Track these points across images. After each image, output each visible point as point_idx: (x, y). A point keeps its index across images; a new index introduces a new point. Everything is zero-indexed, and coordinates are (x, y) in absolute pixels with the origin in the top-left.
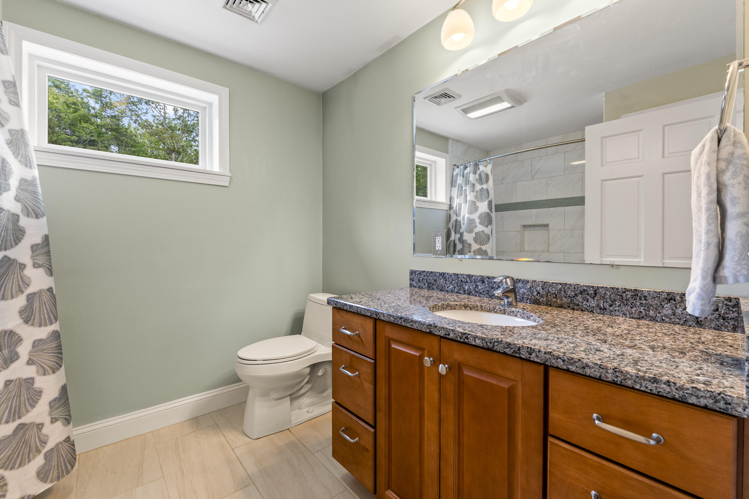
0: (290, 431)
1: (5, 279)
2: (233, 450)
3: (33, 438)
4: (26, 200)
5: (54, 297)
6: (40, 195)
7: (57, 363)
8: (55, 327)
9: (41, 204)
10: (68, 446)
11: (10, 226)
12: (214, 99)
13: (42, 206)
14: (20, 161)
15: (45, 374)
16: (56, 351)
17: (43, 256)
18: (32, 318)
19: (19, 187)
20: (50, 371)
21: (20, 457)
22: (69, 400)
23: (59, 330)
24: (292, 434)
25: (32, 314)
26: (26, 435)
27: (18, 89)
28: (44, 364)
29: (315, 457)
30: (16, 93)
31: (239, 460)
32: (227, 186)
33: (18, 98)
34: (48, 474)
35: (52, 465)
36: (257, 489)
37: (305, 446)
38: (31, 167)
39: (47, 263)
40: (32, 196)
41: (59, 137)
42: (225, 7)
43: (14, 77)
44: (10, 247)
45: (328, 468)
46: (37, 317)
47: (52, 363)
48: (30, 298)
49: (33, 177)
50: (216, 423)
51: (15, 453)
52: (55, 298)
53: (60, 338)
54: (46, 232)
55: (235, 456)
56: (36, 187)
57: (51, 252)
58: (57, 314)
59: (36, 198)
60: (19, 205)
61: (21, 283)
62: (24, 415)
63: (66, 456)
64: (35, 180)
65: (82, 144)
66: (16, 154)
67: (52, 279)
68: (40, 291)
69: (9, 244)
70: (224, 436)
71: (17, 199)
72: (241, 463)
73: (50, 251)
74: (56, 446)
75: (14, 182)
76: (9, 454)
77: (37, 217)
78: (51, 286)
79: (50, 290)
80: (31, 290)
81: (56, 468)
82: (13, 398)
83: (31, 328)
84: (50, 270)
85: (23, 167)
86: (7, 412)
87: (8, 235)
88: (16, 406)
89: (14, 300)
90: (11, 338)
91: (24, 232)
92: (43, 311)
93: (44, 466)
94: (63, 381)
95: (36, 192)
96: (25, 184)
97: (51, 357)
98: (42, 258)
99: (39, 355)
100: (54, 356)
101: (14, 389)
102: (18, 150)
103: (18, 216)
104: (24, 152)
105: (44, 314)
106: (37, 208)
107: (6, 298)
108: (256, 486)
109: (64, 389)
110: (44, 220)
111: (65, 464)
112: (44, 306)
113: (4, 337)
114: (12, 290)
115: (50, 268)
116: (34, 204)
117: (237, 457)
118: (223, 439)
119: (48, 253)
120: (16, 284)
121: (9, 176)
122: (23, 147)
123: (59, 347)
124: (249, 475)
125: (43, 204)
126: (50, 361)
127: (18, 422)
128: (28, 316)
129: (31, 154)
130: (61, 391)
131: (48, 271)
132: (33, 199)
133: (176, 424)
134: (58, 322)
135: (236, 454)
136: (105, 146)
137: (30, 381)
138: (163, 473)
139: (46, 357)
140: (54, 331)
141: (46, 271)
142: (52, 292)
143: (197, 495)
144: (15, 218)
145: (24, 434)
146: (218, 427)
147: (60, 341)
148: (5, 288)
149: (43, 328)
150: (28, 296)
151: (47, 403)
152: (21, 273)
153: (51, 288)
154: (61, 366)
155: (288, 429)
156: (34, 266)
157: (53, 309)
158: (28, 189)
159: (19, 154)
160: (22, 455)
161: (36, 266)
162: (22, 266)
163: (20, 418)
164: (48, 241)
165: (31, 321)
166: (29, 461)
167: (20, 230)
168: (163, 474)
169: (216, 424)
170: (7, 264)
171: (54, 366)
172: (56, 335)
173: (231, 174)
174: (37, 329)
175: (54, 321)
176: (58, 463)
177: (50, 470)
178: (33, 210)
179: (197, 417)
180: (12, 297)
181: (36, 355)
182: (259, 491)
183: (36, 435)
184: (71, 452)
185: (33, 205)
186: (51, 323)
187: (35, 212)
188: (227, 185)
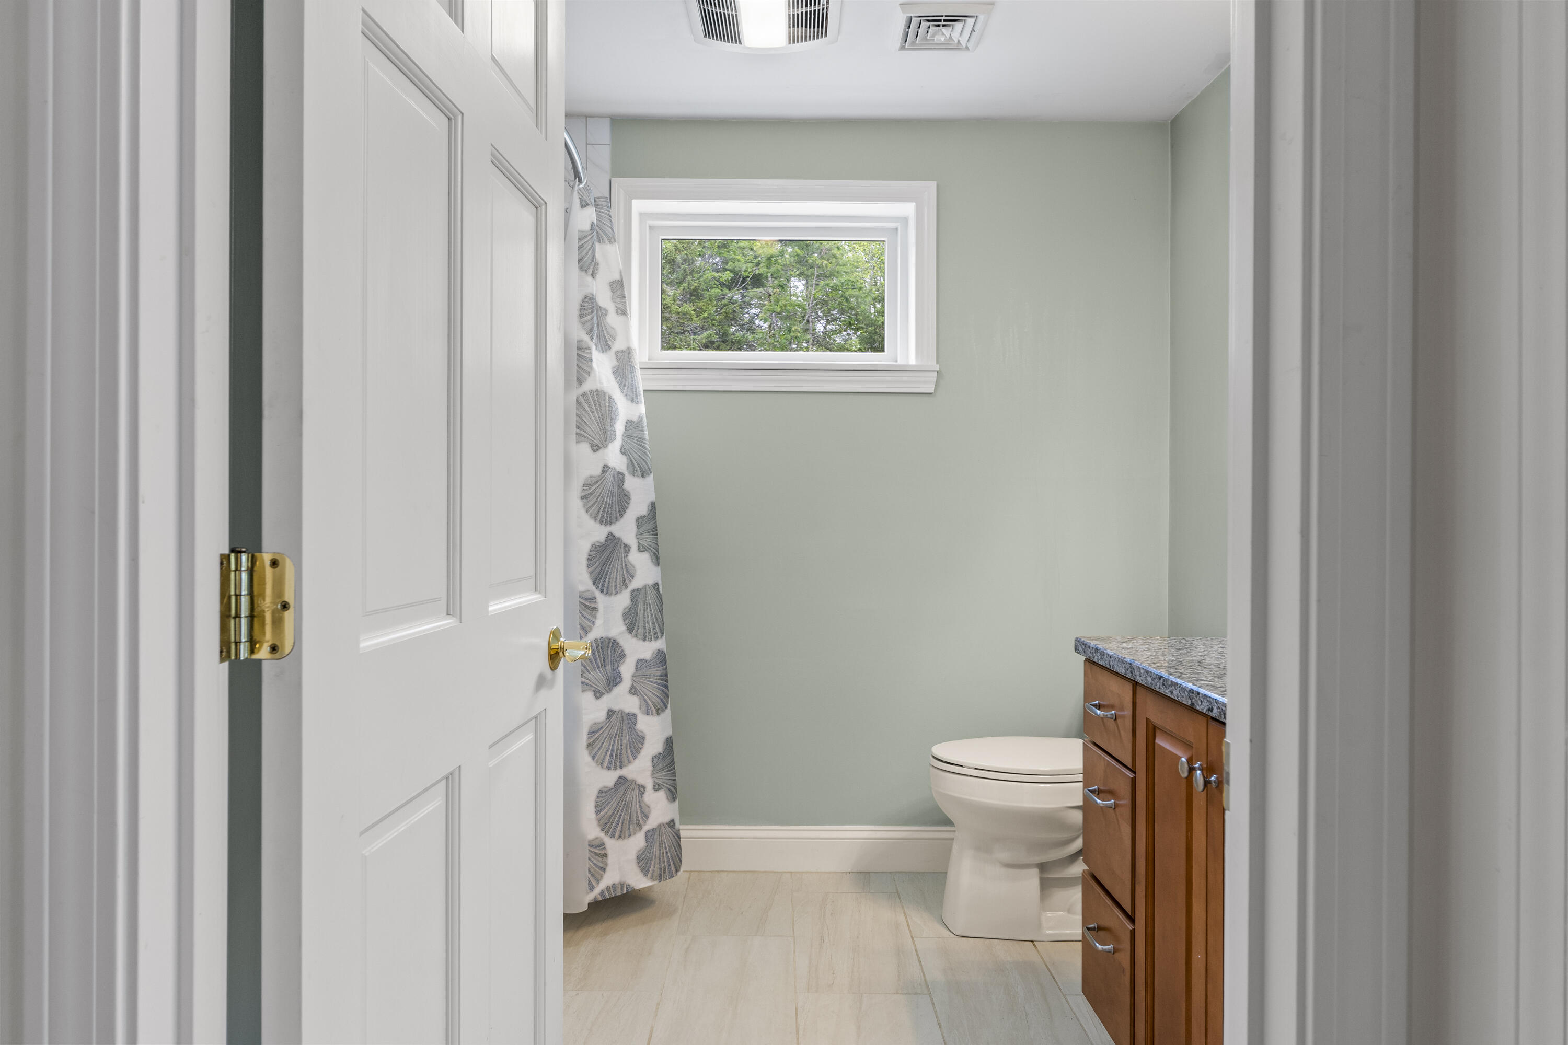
0: (1034, 945)
1: (609, 566)
2: (912, 938)
3: (634, 804)
4: (631, 450)
5: (660, 598)
6: (646, 442)
7: (662, 700)
8: (660, 644)
9: (647, 455)
10: (673, 835)
11: (615, 490)
12: (908, 209)
13: (648, 458)
14: (626, 396)
15: (648, 714)
16: (661, 682)
17: (649, 535)
18: (636, 627)
19: (624, 433)
20: (654, 712)
21: (620, 824)
22: (676, 764)
23: (665, 650)
24: (1038, 951)
25: (636, 620)
26: (627, 796)
27: (625, 289)
28: (648, 697)
29: (1067, 1001)
30: (623, 296)
31: (917, 955)
32: (931, 394)
33: (625, 303)
34: (648, 865)
35: (653, 854)
36: (933, 1004)
37: (1054, 978)
38: (637, 403)
39: (653, 545)
40: (638, 445)
41: (701, 279)
42: (902, 48)
43: (621, 273)
44: (615, 520)
45: (1084, 1026)
46: (641, 625)
47: (656, 698)
48: (635, 594)
49: (640, 416)
50: (897, 889)
51: (616, 815)
52: (662, 601)
53: (666, 663)
54: (652, 498)
55: (913, 948)
56: (643, 431)
57: (658, 528)
58: (663, 626)
59: (643, 447)
60: (624, 459)
61: (625, 572)
62: (625, 766)
63: (669, 849)
64: (641, 420)
65: (740, 286)
66: (622, 386)
67: (659, 569)
68: (645, 587)
69: (614, 516)
70: (905, 913)
71: (623, 451)
72: (920, 961)
73: (656, 527)
74: (658, 826)
75: (619, 428)
76: (610, 813)
77: (643, 476)
78: (656, 582)
79: (656, 586)
80: (636, 584)
81: (657, 860)
82: (615, 737)
83: (634, 640)
84: (657, 556)
85: (630, 402)
86: (609, 754)
87: (614, 502)
88: (617, 749)
89: (619, 596)
90: (615, 651)
91: (629, 499)
92: (648, 618)
93: (644, 851)
94: (669, 732)
95: (642, 439)
96: (631, 427)
97: (655, 689)
98: (647, 538)
99: (643, 683)
100: (659, 689)
101: (616, 723)
102: (624, 380)
103: (623, 474)
104: (630, 382)
105: (648, 622)
106: (643, 462)
107: (610, 592)
108: (932, 1000)
109: (669, 742)
110: (650, 479)
111: (668, 860)
112: (649, 610)
113: (608, 647)
114: (616, 582)
115: (657, 553)
116: (640, 456)
117: (916, 951)
118: (901, 918)
119: (654, 531)
120: (620, 574)
121: (616, 418)
122: (629, 373)
123: (665, 676)
124: (925, 980)
125: (649, 455)
126: (654, 694)
127: (619, 773)
128: (632, 622)
129: (638, 383)
130: (665, 745)
131: (654, 557)
132: (640, 449)
133: (830, 873)
134: (664, 637)
135: (915, 946)
136: (780, 286)
137: (632, 718)
138: (794, 930)
139: (650, 688)
140: (659, 650)
141: (651, 557)
142: (658, 590)
143: (834, 975)
144: (621, 476)
145: (625, 793)
146: (900, 898)
147: (666, 668)
148: (609, 579)
149: (647, 643)
150: (633, 591)
151: (650, 758)
152: (626, 558)
153: (657, 584)
154: (666, 707)
155: (1032, 941)
156: (640, 551)
157: (659, 617)
158: (634, 435)
159: (625, 385)
160: (623, 823)
161: (642, 549)
162: (627, 548)
163: (621, 767)
164: (655, 511)
165: (635, 630)
166: (630, 836)
167: (626, 496)
168: (794, 933)
169: (897, 892)
170: (612, 545)
171: (658, 703)
172: (661, 658)
173: (938, 366)
174: (641, 642)
175: (659, 634)
176: (660, 854)
177: (651, 861)
178: (639, 465)
179: (869, 873)
180: (616, 593)
181: (640, 682)
182: (934, 1007)
183: (638, 800)
184: (675, 845)
185: (638, 457)
186: (656, 638)
187: (640, 468)
188: (932, 391)
